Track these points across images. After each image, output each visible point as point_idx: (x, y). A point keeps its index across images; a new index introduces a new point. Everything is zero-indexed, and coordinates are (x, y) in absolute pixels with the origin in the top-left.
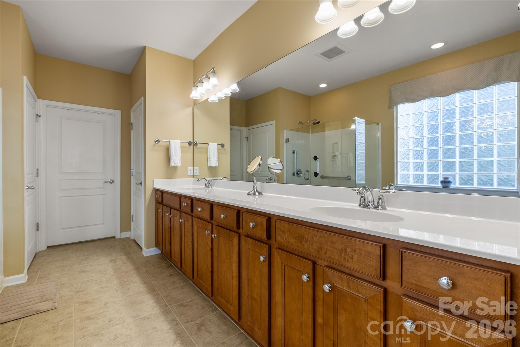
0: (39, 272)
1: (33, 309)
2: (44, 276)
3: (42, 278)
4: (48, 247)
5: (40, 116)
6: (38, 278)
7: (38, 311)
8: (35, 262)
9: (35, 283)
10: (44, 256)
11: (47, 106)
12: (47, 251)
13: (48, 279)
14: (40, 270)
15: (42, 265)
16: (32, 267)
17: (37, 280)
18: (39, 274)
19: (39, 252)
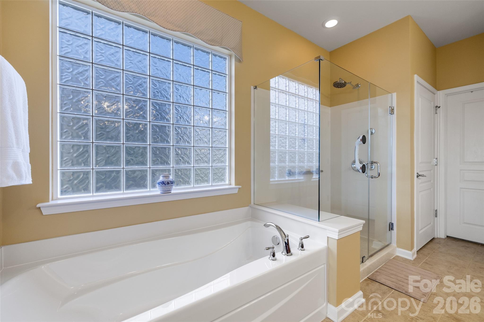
0: (428, 257)
1: (405, 287)
2: (430, 263)
3: (427, 263)
4: (447, 236)
5: (439, 107)
6: (424, 262)
7: (407, 292)
8: (429, 246)
9: (420, 265)
10: (440, 244)
11: (447, 95)
12: (446, 240)
13: (432, 268)
14: (430, 255)
15: (434, 252)
16: (424, 249)
17: (422, 263)
18: (427, 258)
19: (438, 238)
